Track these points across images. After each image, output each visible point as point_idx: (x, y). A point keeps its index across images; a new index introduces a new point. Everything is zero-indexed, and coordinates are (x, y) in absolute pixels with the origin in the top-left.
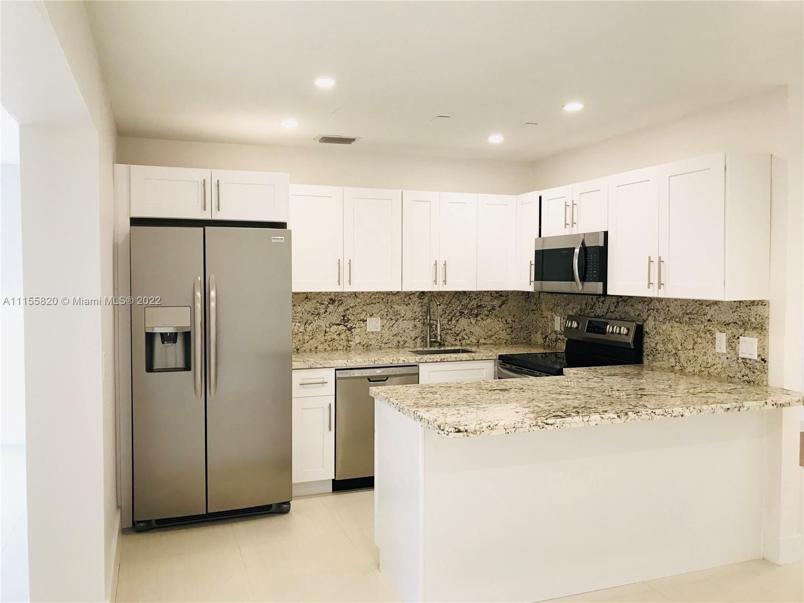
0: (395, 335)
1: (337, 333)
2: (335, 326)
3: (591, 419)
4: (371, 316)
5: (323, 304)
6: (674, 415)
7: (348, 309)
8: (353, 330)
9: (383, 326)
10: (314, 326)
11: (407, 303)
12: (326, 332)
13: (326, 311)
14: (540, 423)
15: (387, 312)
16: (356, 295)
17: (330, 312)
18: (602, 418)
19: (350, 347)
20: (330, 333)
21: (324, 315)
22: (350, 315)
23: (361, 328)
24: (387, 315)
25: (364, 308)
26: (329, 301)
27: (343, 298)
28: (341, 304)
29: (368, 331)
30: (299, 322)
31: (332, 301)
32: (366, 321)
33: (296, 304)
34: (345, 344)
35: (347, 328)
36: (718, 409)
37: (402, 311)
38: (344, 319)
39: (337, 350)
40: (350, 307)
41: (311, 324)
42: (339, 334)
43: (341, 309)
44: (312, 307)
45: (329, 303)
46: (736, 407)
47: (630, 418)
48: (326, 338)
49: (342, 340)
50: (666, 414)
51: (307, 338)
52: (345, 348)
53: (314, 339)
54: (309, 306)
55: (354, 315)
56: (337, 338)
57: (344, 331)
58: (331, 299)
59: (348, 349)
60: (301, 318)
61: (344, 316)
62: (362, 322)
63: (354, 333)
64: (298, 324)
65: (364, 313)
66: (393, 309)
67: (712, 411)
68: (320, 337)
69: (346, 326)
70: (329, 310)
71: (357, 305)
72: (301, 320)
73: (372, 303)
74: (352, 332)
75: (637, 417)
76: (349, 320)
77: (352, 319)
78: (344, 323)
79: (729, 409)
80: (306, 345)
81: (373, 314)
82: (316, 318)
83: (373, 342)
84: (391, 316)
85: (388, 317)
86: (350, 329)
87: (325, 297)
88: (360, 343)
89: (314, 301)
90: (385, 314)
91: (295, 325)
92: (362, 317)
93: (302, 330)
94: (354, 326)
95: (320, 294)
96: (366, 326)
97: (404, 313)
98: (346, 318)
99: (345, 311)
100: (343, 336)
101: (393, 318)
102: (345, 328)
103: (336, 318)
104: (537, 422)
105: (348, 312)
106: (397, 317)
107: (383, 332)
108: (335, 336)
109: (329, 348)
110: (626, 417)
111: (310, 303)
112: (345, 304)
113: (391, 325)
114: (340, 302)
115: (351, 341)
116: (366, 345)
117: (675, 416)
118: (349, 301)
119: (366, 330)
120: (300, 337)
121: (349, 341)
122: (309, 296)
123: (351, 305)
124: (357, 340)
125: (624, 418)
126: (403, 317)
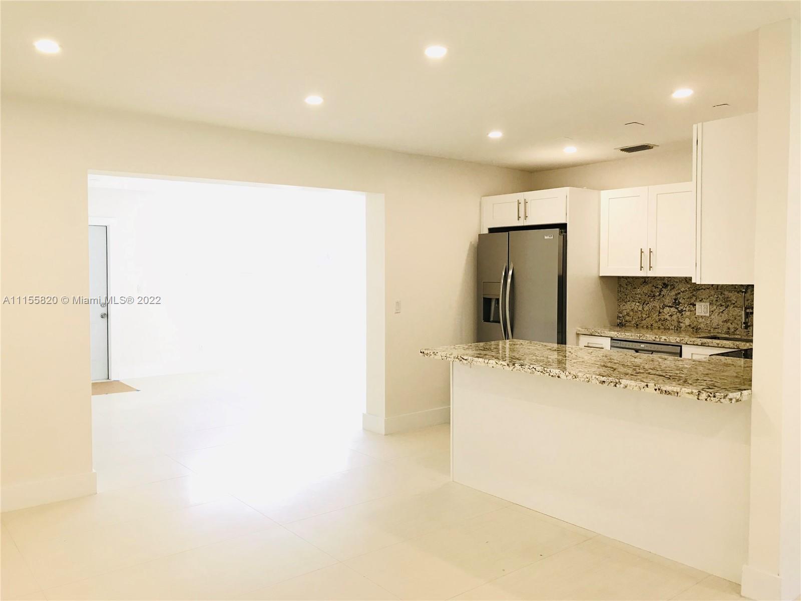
0: (726, 321)
1: (669, 314)
2: (668, 308)
3: (489, 362)
4: (700, 300)
5: (658, 288)
6: (551, 374)
7: (679, 293)
8: (684, 313)
9: (712, 311)
10: (650, 307)
11: (738, 290)
12: (660, 313)
13: (660, 294)
14: (459, 357)
15: (717, 298)
16: (686, 281)
17: (664, 295)
18: (497, 363)
19: (681, 328)
20: (664, 314)
21: (658, 298)
22: (681, 299)
23: (691, 311)
24: (717, 300)
25: (695, 293)
26: (663, 285)
27: (675, 283)
28: (673, 289)
29: (697, 314)
30: (639, 302)
31: (665, 285)
32: (695, 305)
33: (636, 286)
34: (676, 325)
35: (678, 310)
36: (593, 380)
37: (733, 298)
38: (675, 302)
39: (669, 329)
40: (681, 291)
41: (648, 305)
42: (671, 316)
43: (673, 293)
44: (648, 290)
45: (663, 287)
46: (611, 382)
47: (516, 368)
48: (660, 317)
49: (674, 320)
50: (545, 372)
51: (644, 316)
52: (676, 329)
53: (650, 318)
54: (646, 289)
55: (684, 299)
56: (669, 318)
57: (675, 313)
58: (664, 284)
59: (679, 329)
60: (640, 299)
61: (675, 300)
62: (692, 306)
63: (684, 316)
64: (637, 304)
65: (694, 298)
66: (723, 296)
67: (588, 380)
68: (655, 316)
69: (677, 308)
70: (662, 293)
71: (687, 290)
72: (640, 301)
73: (701, 289)
74: (682, 315)
75: (521, 369)
76: (679, 303)
77: (683, 302)
78: (676, 305)
79: (604, 382)
80: (644, 322)
81: (702, 299)
82: (652, 300)
83: (702, 326)
84: (721, 302)
85: (718, 303)
86: (681, 312)
87: (659, 282)
88: (690, 325)
89: (650, 285)
90: (715, 300)
91: (635, 304)
92: (692, 301)
93: (640, 309)
94: (684, 309)
95: (656, 279)
96: (695, 310)
97: (735, 300)
98: (677, 302)
99: (676, 295)
100: (674, 317)
101: (724, 304)
102: (676, 310)
103: (668, 301)
104: (458, 356)
105: (679, 296)
106: (727, 304)
107: (712, 317)
108: (667, 317)
109: (663, 327)
110: (513, 367)
111: (647, 286)
112: (676, 289)
113: (721, 311)
114: (672, 287)
115: (681, 323)
116: (696, 328)
117: (552, 376)
118: (680, 286)
119: (695, 314)
120: (639, 314)
121: (679, 322)
122: (647, 280)
123: (682, 290)
124: (687, 322)
125: (512, 367)
126: (734, 304)
